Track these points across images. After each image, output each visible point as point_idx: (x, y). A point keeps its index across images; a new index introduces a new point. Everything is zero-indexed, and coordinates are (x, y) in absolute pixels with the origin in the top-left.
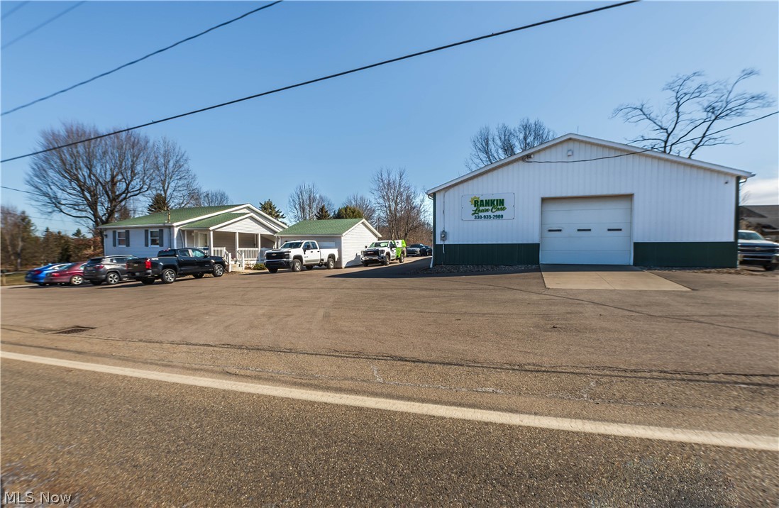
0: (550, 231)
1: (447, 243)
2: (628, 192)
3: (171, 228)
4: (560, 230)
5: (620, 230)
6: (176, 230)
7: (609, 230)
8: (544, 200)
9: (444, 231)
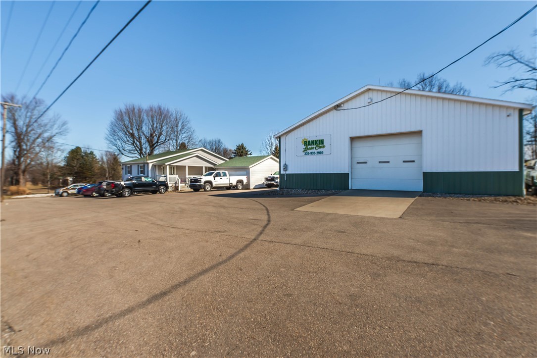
0: (358, 163)
1: (287, 173)
2: (418, 129)
3: (148, 164)
4: (366, 163)
5: (413, 161)
6: (150, 165)
7: (404, 162)
8: (353, 139)
9: (285, 164)
